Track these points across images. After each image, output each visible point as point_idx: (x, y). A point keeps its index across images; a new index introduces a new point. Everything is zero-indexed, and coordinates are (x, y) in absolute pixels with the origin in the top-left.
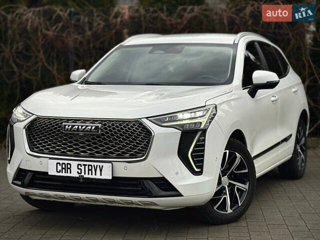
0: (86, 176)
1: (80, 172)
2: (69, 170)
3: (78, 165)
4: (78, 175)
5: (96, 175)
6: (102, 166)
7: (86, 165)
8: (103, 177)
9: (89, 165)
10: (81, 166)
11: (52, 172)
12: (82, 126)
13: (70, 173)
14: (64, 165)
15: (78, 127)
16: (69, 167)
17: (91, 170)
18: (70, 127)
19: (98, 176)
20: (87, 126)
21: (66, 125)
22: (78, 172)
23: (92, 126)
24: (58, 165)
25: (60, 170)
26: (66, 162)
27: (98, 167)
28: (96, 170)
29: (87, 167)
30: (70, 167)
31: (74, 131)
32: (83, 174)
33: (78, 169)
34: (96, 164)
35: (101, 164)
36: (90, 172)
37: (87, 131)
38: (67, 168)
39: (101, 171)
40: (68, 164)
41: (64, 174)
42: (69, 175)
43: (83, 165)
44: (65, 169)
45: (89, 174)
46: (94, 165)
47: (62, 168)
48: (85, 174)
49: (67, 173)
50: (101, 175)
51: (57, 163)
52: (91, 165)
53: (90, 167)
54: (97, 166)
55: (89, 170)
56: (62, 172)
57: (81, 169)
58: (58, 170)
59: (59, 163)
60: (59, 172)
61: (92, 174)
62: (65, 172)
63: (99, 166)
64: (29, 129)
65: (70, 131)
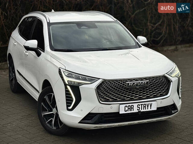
0: (142, 111)
1: (139, 109)
2: (132, 109)
3: (138, 105)
4: (137, 111)
5: (148, 109)
6: (152, 104)
7: (143, 104)
8: (152, 109)
10: (140, 106)
11: (122, 112)
12: (139, 83)
13: (133, 110)
14: (129, 107)
17: (145, 107)
18: (132, 84)
21: (129, 83)
22: (138, 109)
23: (145, 82)
24: (126, 107)
25: (127, 110)
26: (130, 105)
28: (148, 107)
29: (143, 106)
30: (133, 107)
31: (134, 86)
32: (140, 110)
33: (138, 107)
36: (145, 108)
37: (142, 85)
38: (131, 108)
39: (151, 106)
40: (132, 106)
41: (129, 112)
43: (141, 105)
44: (130, 109)
45: (144, 109)
46: (147, 104)
47: (128, 109)
48: (142, 109)
49: (131, 111)
50: (151, 109)
52: (145, 104)
53: (145, 105)
54: (149, 104)
56: (128, 111)
57: (139, 107)
58: (126, 110)
59: (127, 106)
60: (126, 111)
61: (146, 109)
62: (130, 111)
63: (150, 104)
64: (98, 88)
65: (132, 86)
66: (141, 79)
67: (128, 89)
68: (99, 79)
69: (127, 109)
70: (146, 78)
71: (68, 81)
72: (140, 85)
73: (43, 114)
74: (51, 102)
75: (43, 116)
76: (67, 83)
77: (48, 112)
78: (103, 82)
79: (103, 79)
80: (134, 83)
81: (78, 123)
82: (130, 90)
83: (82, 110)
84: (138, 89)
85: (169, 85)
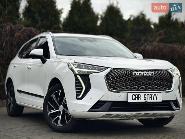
0: (148, 101)
1: (145, 99)
2: (139, 98)
3: (145, 95)
4: (144, 101)
5: (154, 100)
6: (157, 95)
7: (149, 95)
9: (150, 95)
11: (130, 100)
12: (145, 73)
13: (140, 100)
14: (136, 96)
15: (143, 74)
16: (139, 96)
17: (151, 97)
18: (139, 74)
19: (155, 101)
20: (148, 73)
21: (136, 73)
23: (150, 73)
24: (134, 96)
26: (138, 94)
27: (155, 95)
28: (154, 97)
31: (141, 76)
32: (147, 100)
33: (144, 97)
34: (154, 94)
35: (156, 94)
36: (151, 98)
37: (148, 76)
38: (138, 97)
39: (156, 97)
41: (136, 101)
42: (139, 101)
43: (147, 95)
44: (137, 98)
45: (150, 100)
47: (136, 98)
48: (148, 100)
50: (156, 100)
51: (133, 95)
52: (151, 95)
53: (151, 96)
55: (150, 97)
57: (146, 97)
58: (134, 99)
59: (134, 95)
61: (152, 100)
64: (108, 76)
65: (139, 76)
66: (147, 70)
67: (135, 79)
68: (108, 68)
69: (134, 97)
70: (151, 71)
71: (78, 71)
72: (146, 76)
73: (49, 114)
74: (57, 100)
75: (49, 115)
76: (77, 73)
77: (55, 110)
78: (111, 71)
79: (112, 68)
80: (140, 74)
81: (88, 111)
82: (137, 80)
83: (91, 98)
84: (144, 80)
85: (171, 81)
